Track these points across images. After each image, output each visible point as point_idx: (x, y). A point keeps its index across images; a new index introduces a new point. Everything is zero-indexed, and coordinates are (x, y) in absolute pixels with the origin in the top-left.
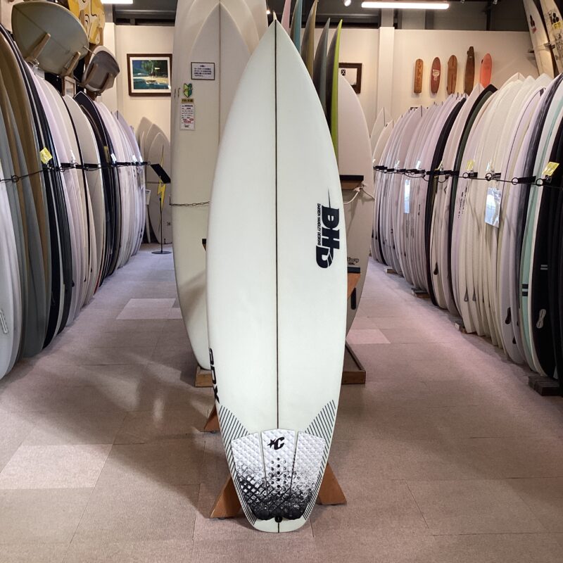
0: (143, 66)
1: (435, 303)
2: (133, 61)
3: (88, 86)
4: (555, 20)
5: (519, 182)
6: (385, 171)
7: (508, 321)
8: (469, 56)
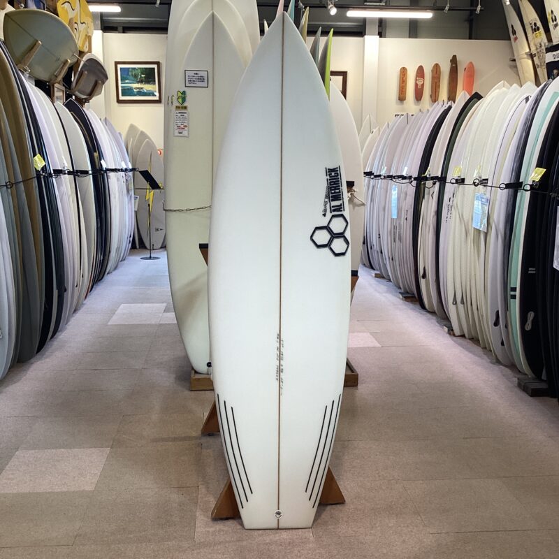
0: (130, 73)
1: (423, 307)
2: (121, 69)
3: (77, 93)
4: (536, 29)
5: (506, 188)
6: (372, 177)
7: (496, 323)
8: (452, 65)
